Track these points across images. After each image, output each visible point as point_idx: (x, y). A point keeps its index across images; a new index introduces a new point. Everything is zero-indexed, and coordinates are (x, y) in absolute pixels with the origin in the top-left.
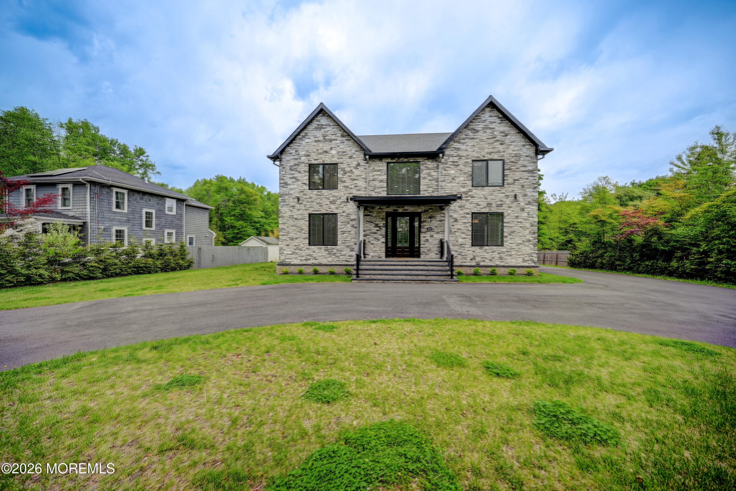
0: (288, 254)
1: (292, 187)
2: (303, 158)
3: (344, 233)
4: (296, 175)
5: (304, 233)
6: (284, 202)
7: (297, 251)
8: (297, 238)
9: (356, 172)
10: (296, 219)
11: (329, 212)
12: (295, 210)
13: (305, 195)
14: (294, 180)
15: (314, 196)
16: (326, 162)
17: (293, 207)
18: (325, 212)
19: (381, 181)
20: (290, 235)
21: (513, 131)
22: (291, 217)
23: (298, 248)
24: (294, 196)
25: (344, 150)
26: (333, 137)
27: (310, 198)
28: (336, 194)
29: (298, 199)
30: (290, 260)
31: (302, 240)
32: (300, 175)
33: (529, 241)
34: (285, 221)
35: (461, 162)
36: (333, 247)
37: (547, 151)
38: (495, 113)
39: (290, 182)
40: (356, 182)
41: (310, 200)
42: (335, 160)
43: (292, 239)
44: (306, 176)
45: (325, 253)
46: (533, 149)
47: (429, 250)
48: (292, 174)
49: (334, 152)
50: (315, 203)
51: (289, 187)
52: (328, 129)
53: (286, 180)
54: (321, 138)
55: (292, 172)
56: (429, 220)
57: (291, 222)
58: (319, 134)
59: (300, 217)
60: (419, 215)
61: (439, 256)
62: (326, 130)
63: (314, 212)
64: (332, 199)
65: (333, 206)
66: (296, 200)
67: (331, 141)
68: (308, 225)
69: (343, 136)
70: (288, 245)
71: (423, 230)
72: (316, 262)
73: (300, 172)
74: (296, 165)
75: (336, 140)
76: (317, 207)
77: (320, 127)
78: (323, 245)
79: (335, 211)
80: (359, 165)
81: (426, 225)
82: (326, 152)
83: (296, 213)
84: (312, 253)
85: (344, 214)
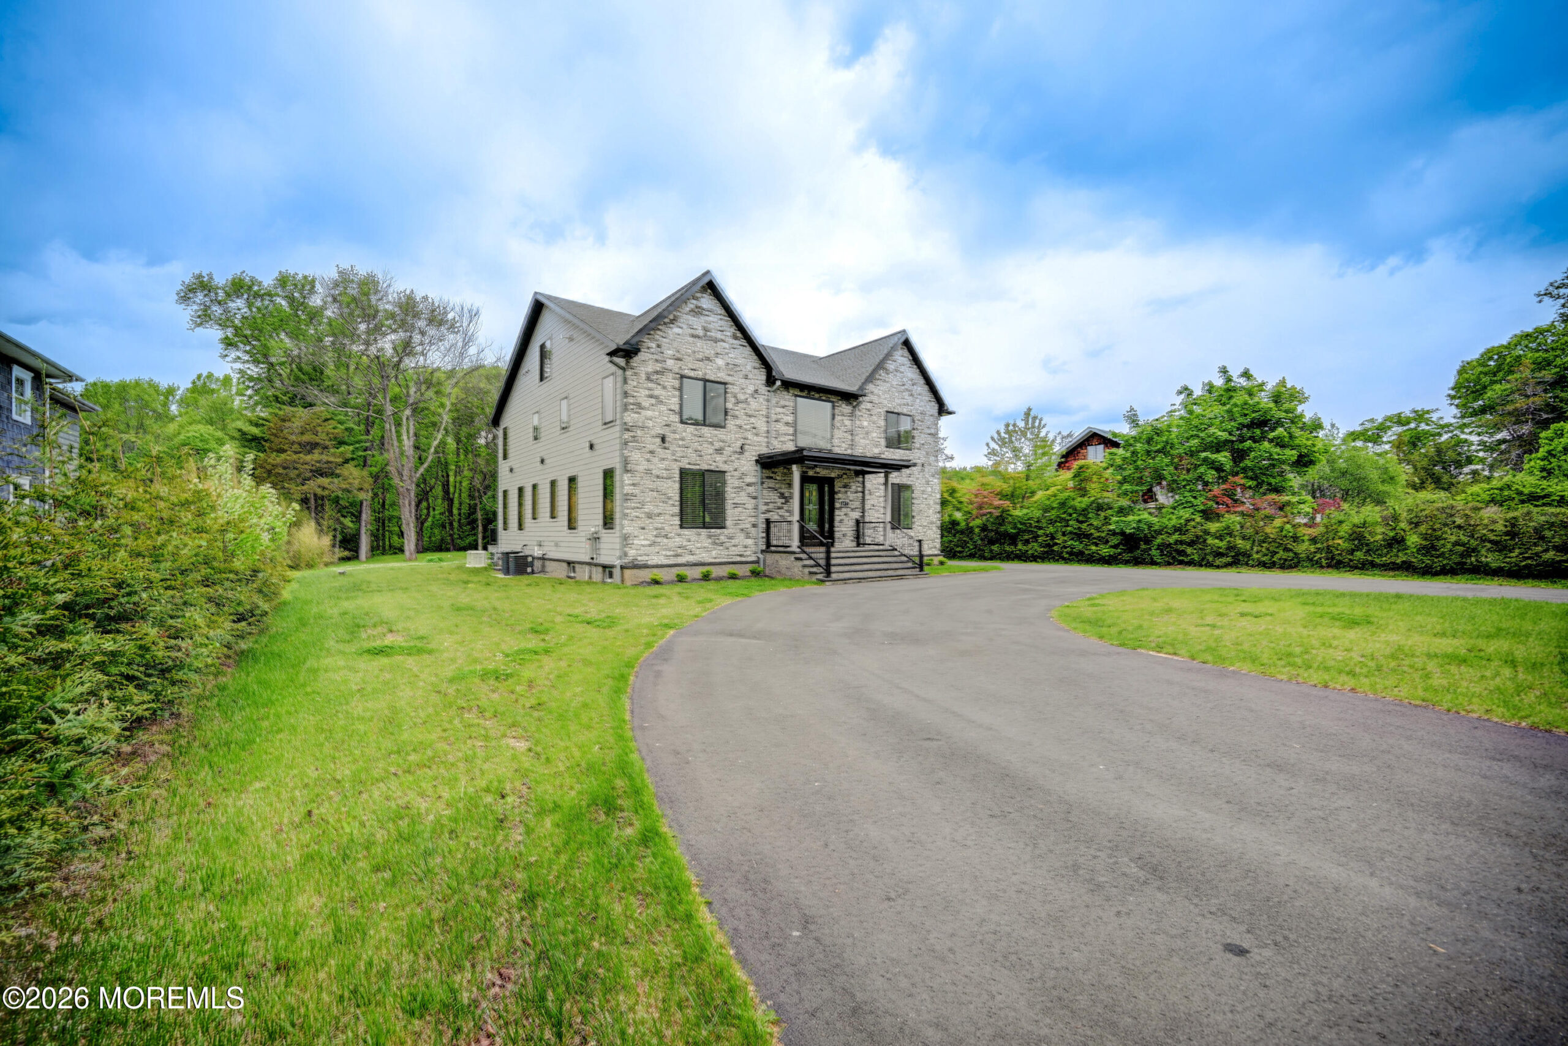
0: (643, 546)
1: (649, 413)
2: (670, 363)
3: (736, 505)
4: (656, 393)
5: (673, 505)
6: (637, 441)
7: (659, 540)
8: (659, 514)
9: (754, 404)
10: (658, 477)
11: (712, 468)
12: (656, 460)
13: (674, 432)
14: (653, 401)
15: (689, 437)
16: (707, 377)
17: (652, 452)
18: (706, 467)
19: (787, 424)
20: (648, 508)
21: (922, 381)
22: (648, 472)
23: (661, 534)
24: (653, 433)
25: (737, 361)
26: (719, 335)
27: (682, 439)
28: (724, 437)
29: (663, 440)
30: (647, 558)
31: (667, 517)
32: (663, 392)
33: (932, 523)
34: (637, 480)
35: (875, 411)
36: (719, 531)
37: (950, 413)
38: (906, 353)
39: (646, 403)
40: (752, 420)
41: (681, 443)
42: (722, 376)
43: (650, 516)
44: (674, 397)
45: (707, 543)
46: (936, 407)
47: (844, 535)
48: (650, 389)
49: (720, 362)
50: (690, 450)
51: (644, 412)
52: (711, 319)
53: (640, 400)
54: (701, 333)
55: (650, 385)
56: (843, 490)
57: (648, 483)
58: (698, 323)
59: (665, 474)
60: (830, 481)
61: (854, 544)
62: (707, 318)
63: (688, 466)
64: (717, 445)
65: (718, 458)
66: (659, 440)
67: (716, 341)
68: (678, 491)
69: (735, 338)
70: (643, 528)
71: (837, 505)
72: (691, 559)
73: (664, 388)
74: (657, 372)
75: (723, 341)
76: (694, 457)
77: (698, 311)
78: (704, 527)
79: (723, 467)
80: (756, 391)
81: (840, 497)
82: (708, 359)
83: (658, 467)
84: (685, 543)
85: (736, 474)
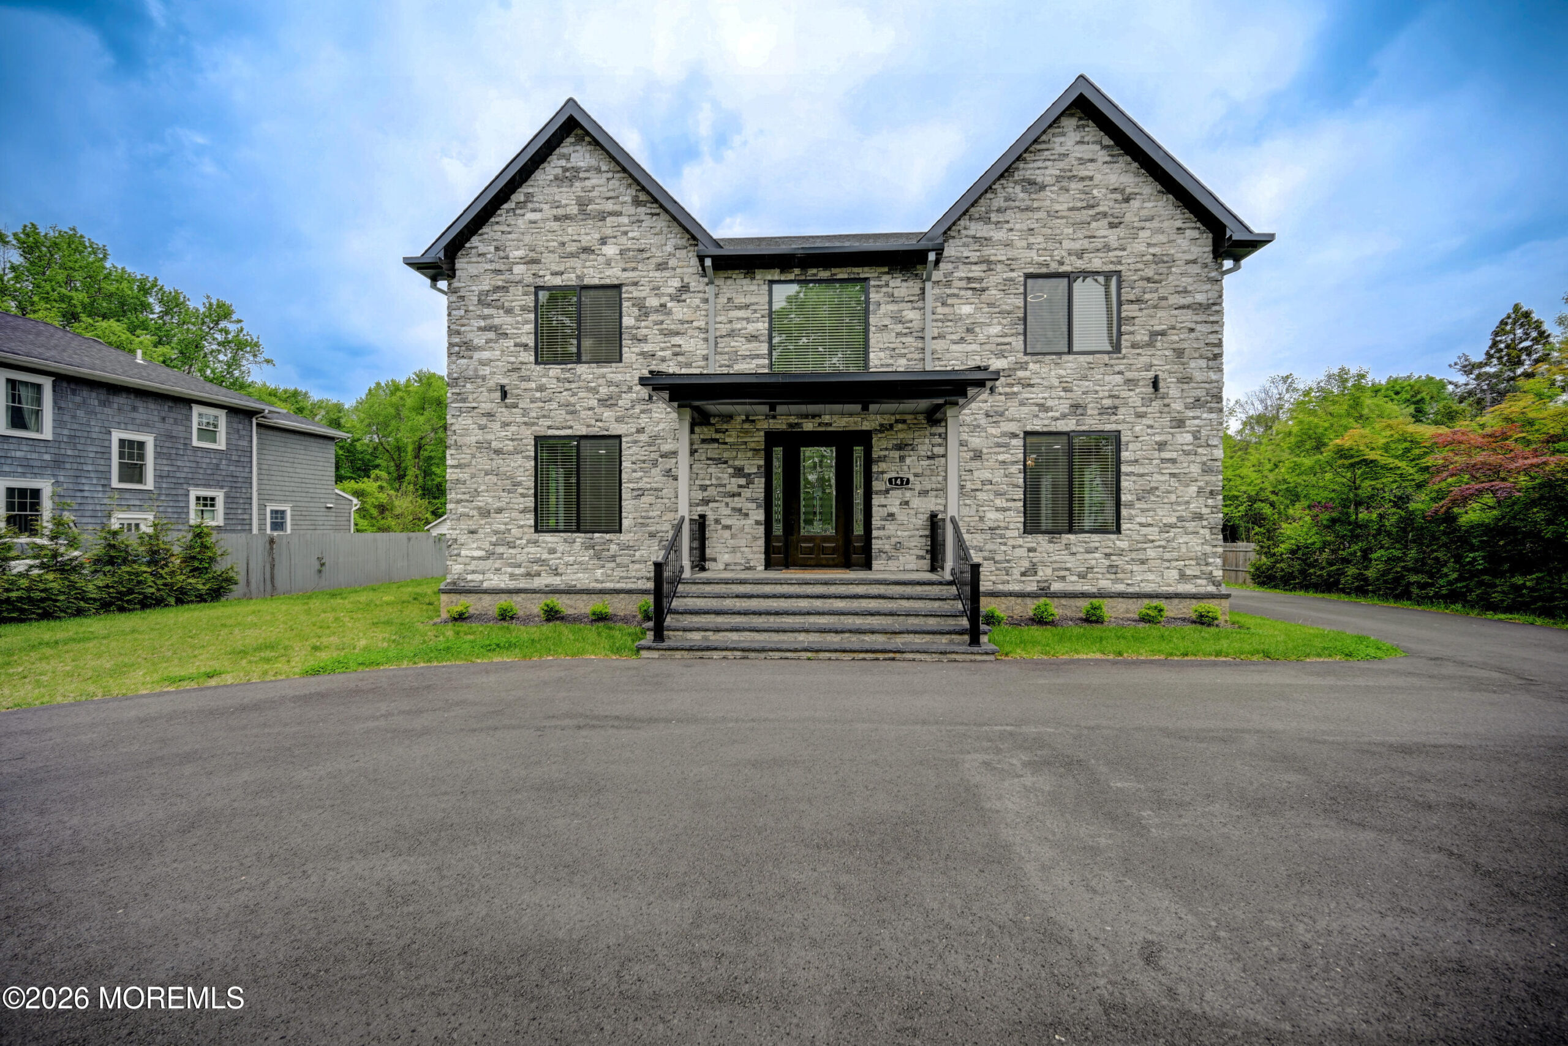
0: (473, 558)
1: (486, 355)
2: (519, 269)
3: (640, 493)
4: (497, 321)
5: (523, 495)
6: (464, 400)
7: (500, 549)
8: (499, 511)
9: (679, 311)
10: (498, 452)
11: (594, 431)
12: (496, 426)
13: (524, 379)
14: (491, 335)
15: (552, 384)
16: (587, 281)
17: (490, 415)
18: (583, 431)
19: (753, 338)
20: (480, 502)
21: (1148, 188)
22: (483, 446)
23: (504, 540)
24: (491, 383)
25: (643, 243)
26: (610, 206)
27: (541, 388)
28: (619, 377)
29: (504, 395)
30: (480, 577)
31: (515, 514)
32: (509, 319)
34: (465, 458)
35: (993, 280)
36: (608, 536)
37: (1254, 244)
38: (1092, 132)
39: (479, 340)
40: (676, 340)
41: (538, 395)
42: (613, 275)
43: (485, 513)
44: (527, 322)
45: (585, 557)
46: (1207, 239)
47: (898, 546)
48: (484, 318)
49: (610, 250)
50: (554, 405)
51: (477, 355)
52: (594, 182)
53: (470, 336)
54: (573, 210)
55: (486, 311)
56: (896, 454)
57: (483, 462)
58: (567, 197)
59: (510, 446)
60: (864, 438)
61: (926, 564)
62: (587, 183)
63: (550, 432)
64: (604, 390)
65: (607, 414)
66: (498, 395)
67: (602, 216)
68: (532, 472)
69: (637, 202)
70: (472, 532)
71: (877, 485)
72: (556, 581)
73: (509, 311)
74: (497, 289)
75: (618, 214)
76: (560, 416)
77: (571, 176)
78: (578, 530)
79: (616, 429)
80: (685, 288)
81: (887, 469)
82: (587, 250)
83: (497, 435)
84: (545, 556)
85: (643, 438)
